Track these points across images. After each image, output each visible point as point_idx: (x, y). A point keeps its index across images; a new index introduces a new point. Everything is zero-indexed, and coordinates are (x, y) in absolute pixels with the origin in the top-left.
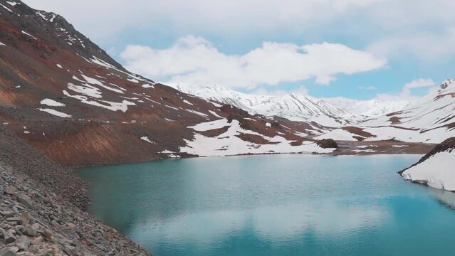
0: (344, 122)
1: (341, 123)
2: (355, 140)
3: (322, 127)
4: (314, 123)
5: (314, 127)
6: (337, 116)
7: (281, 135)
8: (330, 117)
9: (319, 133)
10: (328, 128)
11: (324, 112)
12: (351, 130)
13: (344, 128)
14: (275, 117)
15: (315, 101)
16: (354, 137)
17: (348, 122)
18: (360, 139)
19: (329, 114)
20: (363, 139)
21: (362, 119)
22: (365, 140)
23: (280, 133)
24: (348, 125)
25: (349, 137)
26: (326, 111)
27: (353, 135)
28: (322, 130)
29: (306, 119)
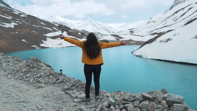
0: (111, 32)
1: (110, 33)
2: (116, 40)
3: (102, 35)
4: (99, 33)
5: (99, 34)
6: (109, 30)
7: (85, 38)
8: (106, 30)
9: (101, 37)
10: (105, 35)
11: (103, 28)
12: (114, 36)
13: (111, 35)
14: (82, 30)
15: (100, 23)
16: (115, 39)
17: (113, 32)
18: (118, 40)
19: (105, 29)
20: (119, 39)
21: (119, 31)
22: (120, 40)
23: (85, 37)
24: (113, 34)
25: (113, 39)
26: (104, 28)
27: (115, 38)
28: (102, 36)
29: (96, 31)
